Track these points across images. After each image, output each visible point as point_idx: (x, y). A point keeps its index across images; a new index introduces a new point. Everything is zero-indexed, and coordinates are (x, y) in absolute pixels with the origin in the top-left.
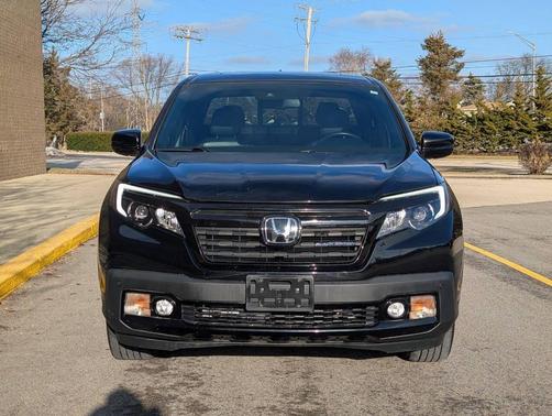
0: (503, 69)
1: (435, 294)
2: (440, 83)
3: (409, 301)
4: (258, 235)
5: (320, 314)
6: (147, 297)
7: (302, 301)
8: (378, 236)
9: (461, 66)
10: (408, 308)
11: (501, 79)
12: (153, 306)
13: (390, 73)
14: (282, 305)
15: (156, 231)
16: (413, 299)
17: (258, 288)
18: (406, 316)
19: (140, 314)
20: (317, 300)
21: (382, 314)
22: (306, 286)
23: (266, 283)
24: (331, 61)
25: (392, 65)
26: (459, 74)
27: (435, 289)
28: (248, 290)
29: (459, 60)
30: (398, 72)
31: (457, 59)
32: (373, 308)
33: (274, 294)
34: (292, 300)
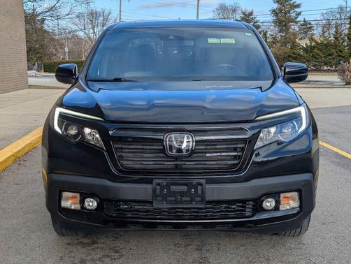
0: (325, 15)
1: (299, 191)
2: (285, 25)
3: (279, 197)
4: (161, 147)
5: (210, 208)
6: (78, 195)
7: (196, 199)
8: (255, 148)
9: (299, 14)
10: (278, 203)
11: (324, 22)
12: (82, 202)
13: (253, 19)
14: (181, 202)
15: (84, 145)
16: (282, 195)
17: (162, 190)
18: (277, 208)
19: (73, 207)
20: (208, 198)
21: (258, 208)
22: (200, 187)
23: (168, 185)
24: (214, 12)
25: (254, 14)
26: (298, 20)
27: (299, 187)
28: (154, 191)
29: (298, 10)
30: (257, 19)
31: (296, 10)
32: (251, 203)
33: (175, 193)
34: (188, 199)
